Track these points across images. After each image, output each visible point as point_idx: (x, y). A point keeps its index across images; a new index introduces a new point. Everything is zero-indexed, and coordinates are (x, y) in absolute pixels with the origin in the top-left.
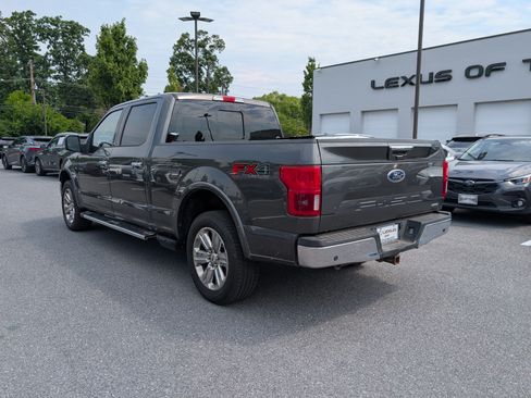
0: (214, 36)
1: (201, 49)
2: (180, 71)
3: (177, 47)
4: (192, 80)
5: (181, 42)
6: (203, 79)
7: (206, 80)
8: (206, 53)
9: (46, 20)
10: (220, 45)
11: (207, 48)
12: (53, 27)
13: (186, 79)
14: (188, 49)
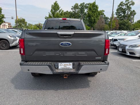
0: (131, 1)
1: (126, 6)
2: (119, 13)
3: (119, 6)
4: (123, 15)
5: (120, 4)
6: (126, 14)
7: (127, 14)
8: (128, 6)
9: (87, 4)
10: (133, 4)
11: (128, 5)
12: (88, 6)
13: (121, 15)
14: (122, 6)
